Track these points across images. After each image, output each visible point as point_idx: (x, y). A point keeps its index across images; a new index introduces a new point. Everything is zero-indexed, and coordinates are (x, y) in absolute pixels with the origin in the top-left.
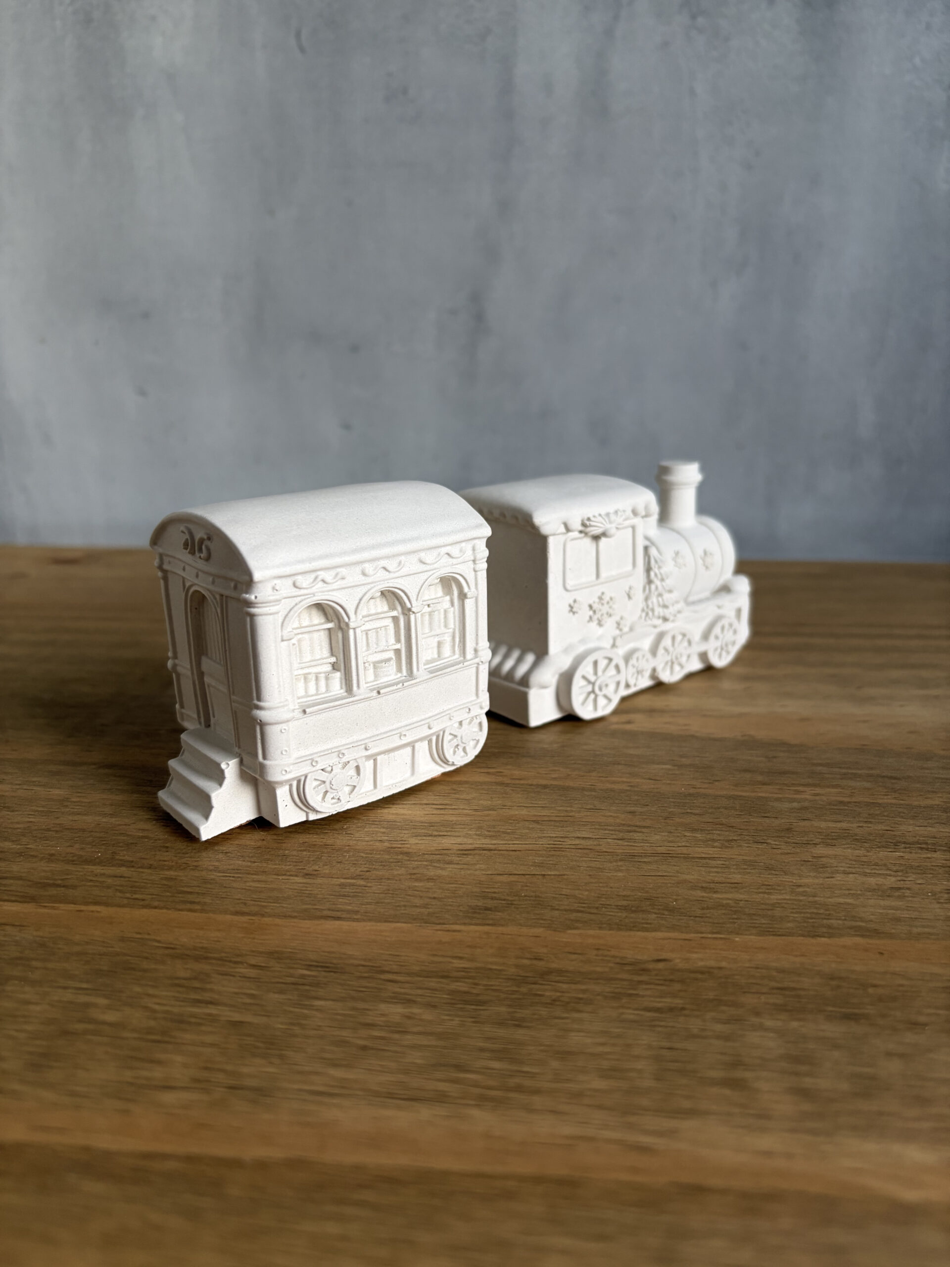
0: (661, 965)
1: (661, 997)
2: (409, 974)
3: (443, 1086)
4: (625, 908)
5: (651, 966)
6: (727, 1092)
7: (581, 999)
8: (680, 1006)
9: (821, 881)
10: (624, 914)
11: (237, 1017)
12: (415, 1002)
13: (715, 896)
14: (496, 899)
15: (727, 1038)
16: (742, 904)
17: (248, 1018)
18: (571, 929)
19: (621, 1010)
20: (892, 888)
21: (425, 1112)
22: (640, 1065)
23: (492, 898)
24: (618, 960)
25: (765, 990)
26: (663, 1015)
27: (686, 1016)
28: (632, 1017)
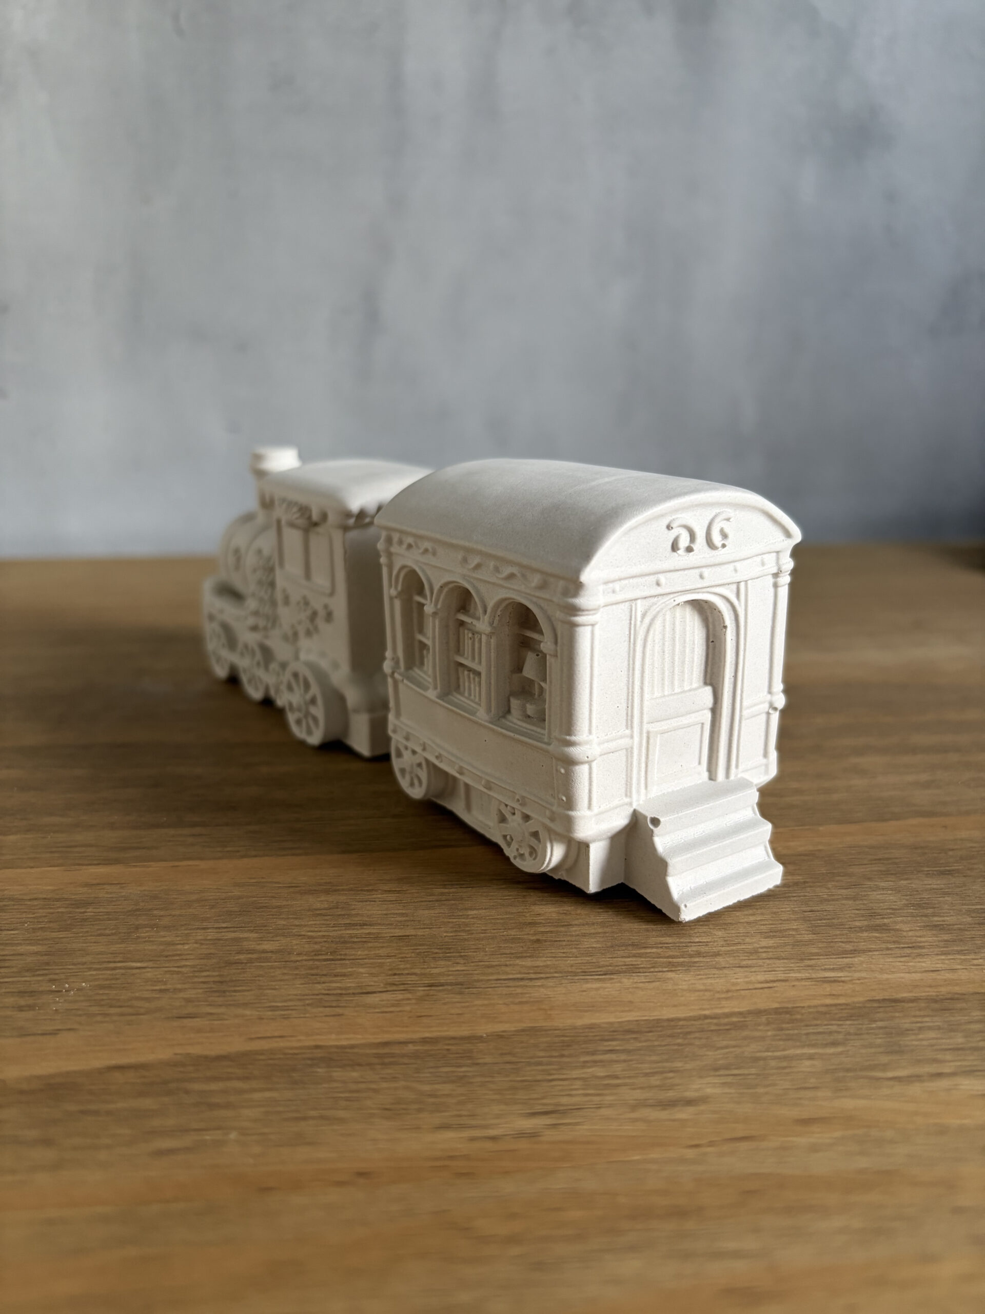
3: (631, 961)
6: (877, 935)
9: (867, 781)
20: (927, 781)
22: (793, 925)
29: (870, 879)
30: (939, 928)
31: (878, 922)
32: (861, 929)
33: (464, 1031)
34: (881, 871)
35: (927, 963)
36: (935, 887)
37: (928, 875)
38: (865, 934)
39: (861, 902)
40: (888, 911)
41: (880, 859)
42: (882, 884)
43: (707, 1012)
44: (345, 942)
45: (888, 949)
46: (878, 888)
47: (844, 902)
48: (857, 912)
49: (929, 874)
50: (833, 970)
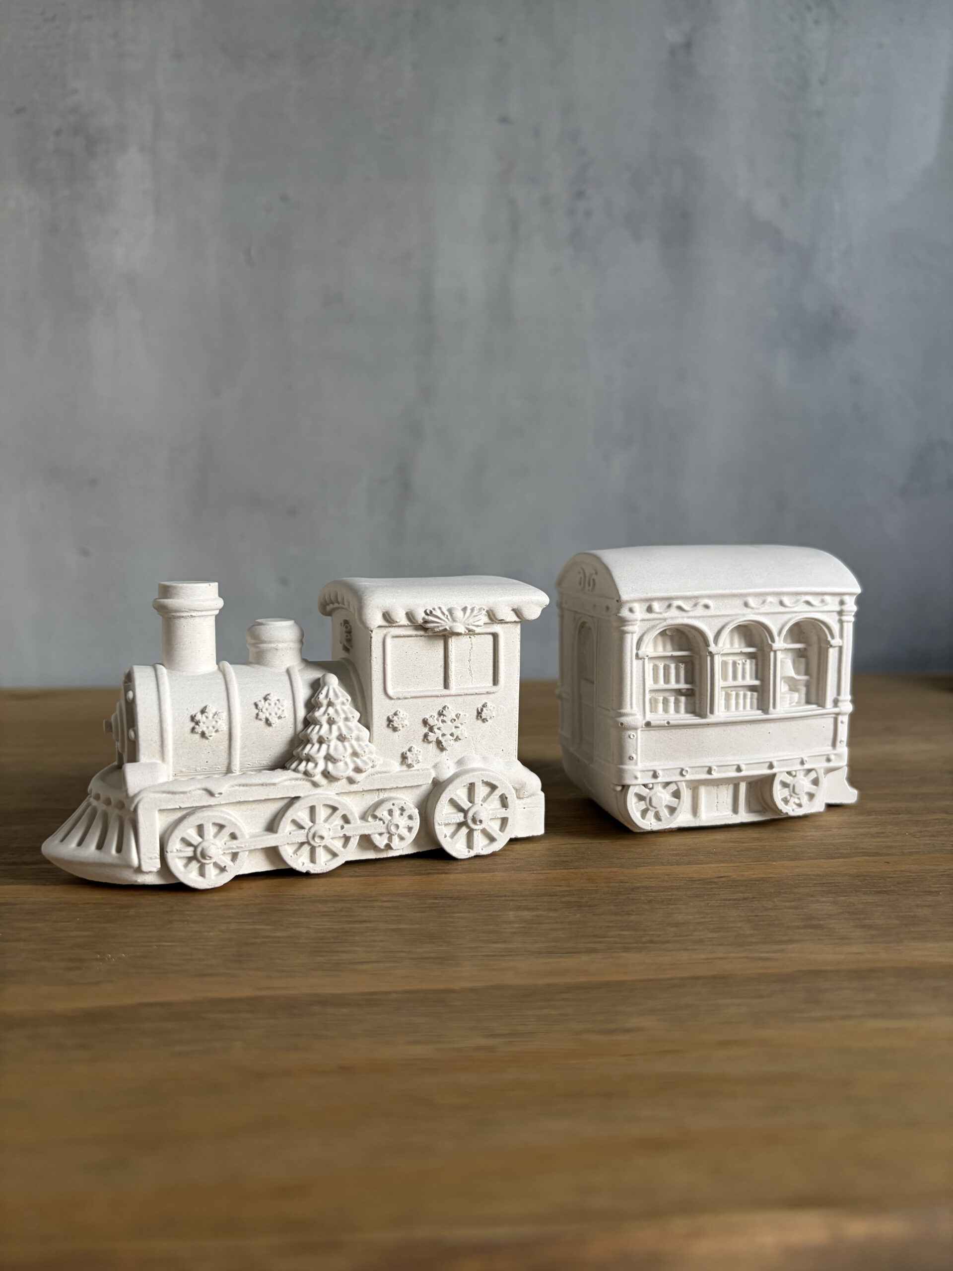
0: (723, 879)
1: (733, 894)
2: (522, 896)
3: (589, 945)
4: (677, 855)
5: (716, 880)
6: (812, 931)
7: (671, 899)
8: (751, 897)
9: (821, 833)
10: (678, 858)
11: (392, 926)
12: (538, 909)
13: (744, 845)
14: (568, 856)
15: (796, 908)
16: (767, 847)
17: (403, 926)
18: (639, 867)
19: (706, 902)
20: (877, 833)
21: (585, 958)
22: (739, 925)
23: (565, 856)
24: (687, 879)
25: (810, 885)
26: (740, 902)
27: (759, 901)
28: (717, 904)
29: (812, 896)
30: (870, 927)
31: (813, 923)
32: (798, 927)
33: (441, 986)
34: (823, 891)
35: (853, 949)
36: (870, 901)
37: (865, 893)
38: (801, 931)
39: (802, 910)
40: (825, 916)
41: (824, 884)
42: (824, 899)
43: (651, 977)
44: (346, 932)
45: (820, 939)
46: (818, 901)
47: (786, 910)
48: (797, 916)
49: (867, 893)
50: (768, 952)
